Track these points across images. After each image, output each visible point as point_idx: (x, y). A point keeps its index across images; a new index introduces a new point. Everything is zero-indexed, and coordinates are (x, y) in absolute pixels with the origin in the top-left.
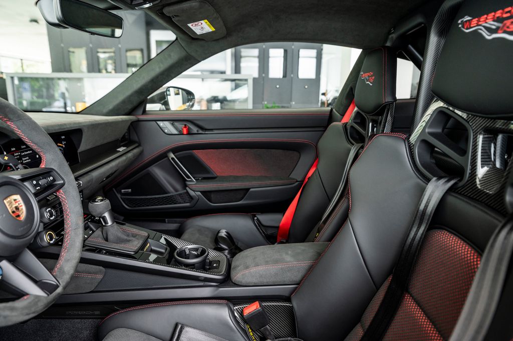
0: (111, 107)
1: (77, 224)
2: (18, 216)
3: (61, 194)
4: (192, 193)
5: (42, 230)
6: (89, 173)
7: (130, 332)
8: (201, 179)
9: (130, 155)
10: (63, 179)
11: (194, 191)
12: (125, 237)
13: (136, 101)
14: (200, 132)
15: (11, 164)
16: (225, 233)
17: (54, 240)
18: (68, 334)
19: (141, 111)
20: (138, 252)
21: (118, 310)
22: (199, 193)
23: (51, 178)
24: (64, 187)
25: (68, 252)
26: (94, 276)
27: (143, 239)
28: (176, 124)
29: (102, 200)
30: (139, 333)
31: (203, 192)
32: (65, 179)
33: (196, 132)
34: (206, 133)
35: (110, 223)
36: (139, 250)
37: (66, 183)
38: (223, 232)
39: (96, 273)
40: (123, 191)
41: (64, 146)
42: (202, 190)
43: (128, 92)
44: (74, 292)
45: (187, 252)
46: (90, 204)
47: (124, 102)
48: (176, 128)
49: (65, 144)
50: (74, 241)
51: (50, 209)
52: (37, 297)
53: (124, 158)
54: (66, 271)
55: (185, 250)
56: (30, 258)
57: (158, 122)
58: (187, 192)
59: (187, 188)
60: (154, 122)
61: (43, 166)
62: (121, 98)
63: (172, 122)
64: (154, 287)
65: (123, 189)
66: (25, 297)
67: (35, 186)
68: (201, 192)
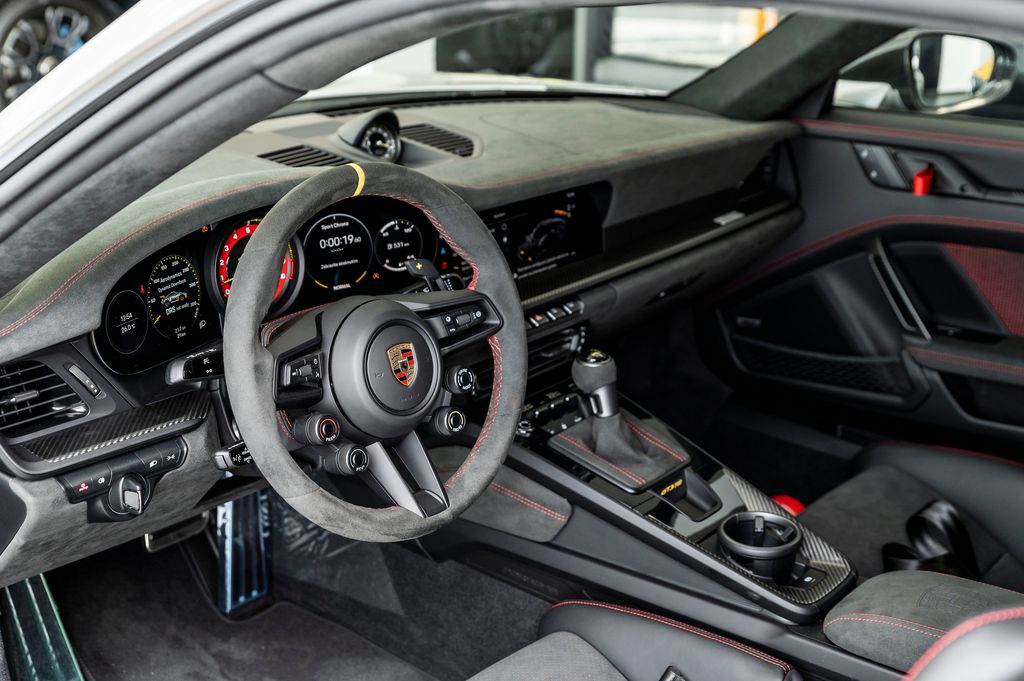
0: (736, 91)
1: (508, 407)
2: (404, 378)
3: (495, 342)
4: (914, 371)
5: (448, 405)
6: (611, 284)
7: (583, 646)
8: (955, 335)
9: (746, 237)
10: (500, 317)
11: (921, 365)
12: (630, 452)
13: (799, 84)
14: (971, 191)
15: (425, 277)
16: (946, 517)
17: (460, 427)
18: (501, 611)
19: (816, 107)
20: (644, 491)
21: (586, 599)
22: (936, 377)
23: (479, 314)
24: (500, 332)
25: (480, 453)
26: (550, 513)
27: (668, 467)
28: (907, 159)
29: (598, 360)
30: (599, 657)
31: (947, 377)
32: (504, 317)
33: (956, 190)
34: (989, 197)
35: (606, 412)
36: (649, 488)
37: (505, 325)
38: (939, 511)
39: (553, 508)
40: (740, 320)
41: (569, 215)
42: (947, 368)
43: (783, 60)
44: (517, 533)
45: (759, 528)
46: (575, 363)
47: (768, 84)
48: (902, 170)
49: (571, 211)
50: (495, 437)
51: (465, 370)
52: (409, 513)
53: (725, 245)
54: (465, 486)
55: (754, 521)
56: (415, 447)
57: (859, 146)
58: (902, 364)
59: (905, 354)
60: (846, 146)
61: (473, 288)
62: (764, 71)
63: (893, 151)
64: (661, 578)
65: (743, 315)
66: (393, 508)
67: (448, 326)
68: (943, 375)
